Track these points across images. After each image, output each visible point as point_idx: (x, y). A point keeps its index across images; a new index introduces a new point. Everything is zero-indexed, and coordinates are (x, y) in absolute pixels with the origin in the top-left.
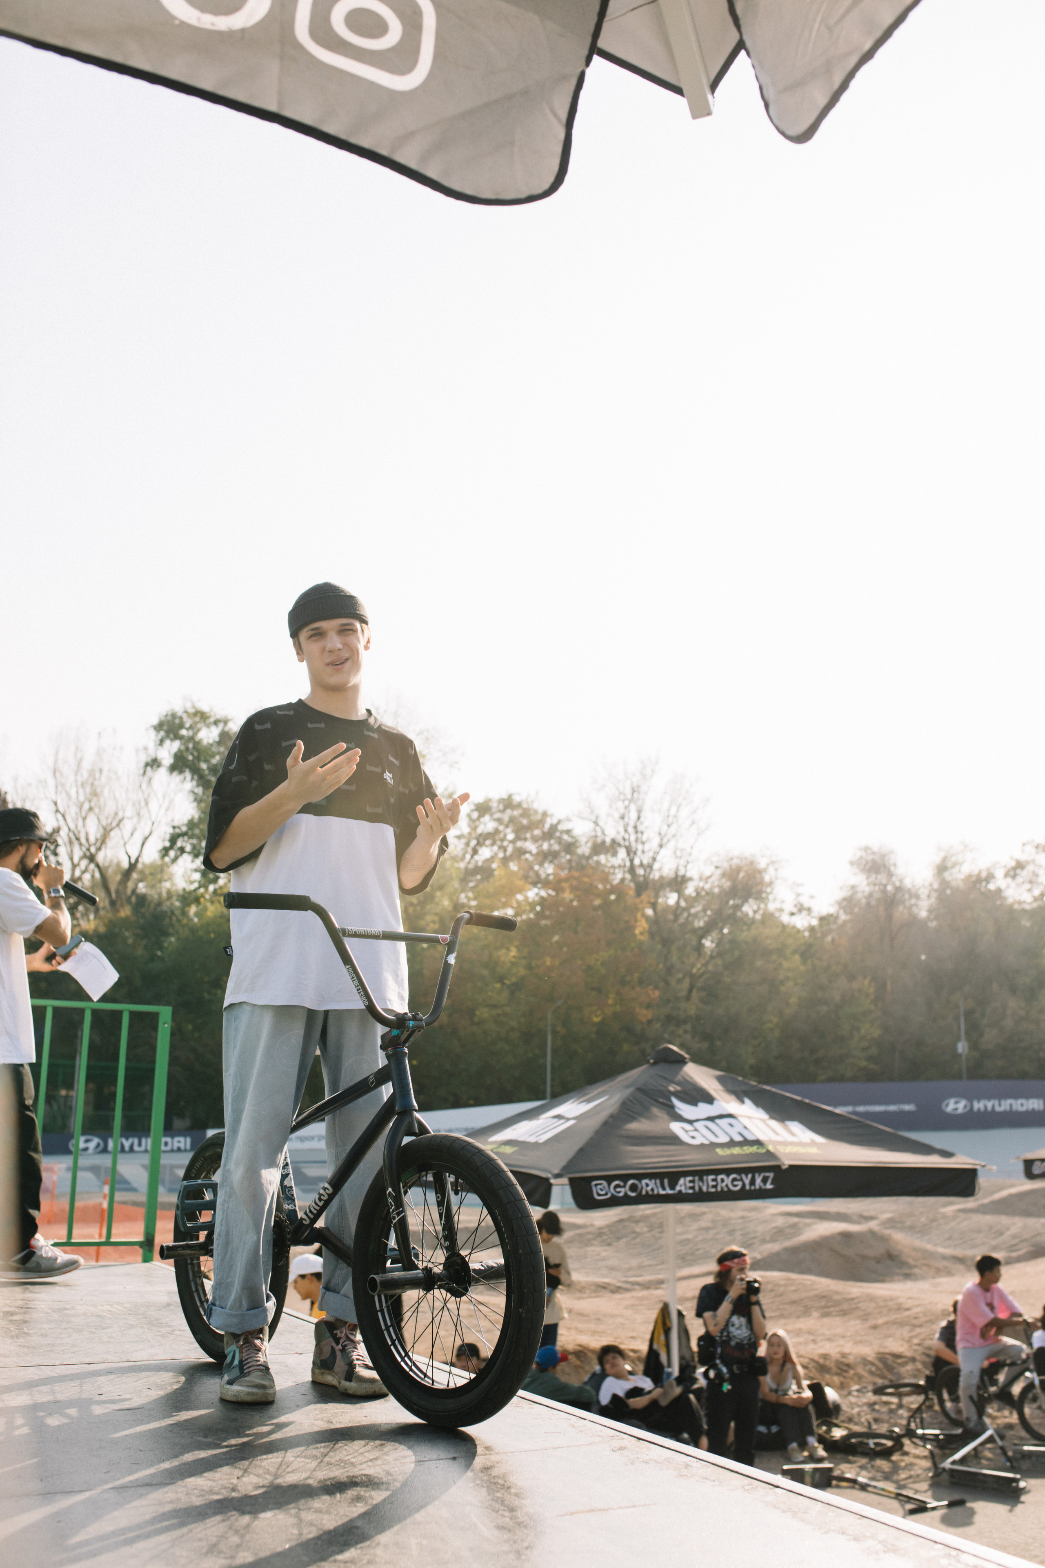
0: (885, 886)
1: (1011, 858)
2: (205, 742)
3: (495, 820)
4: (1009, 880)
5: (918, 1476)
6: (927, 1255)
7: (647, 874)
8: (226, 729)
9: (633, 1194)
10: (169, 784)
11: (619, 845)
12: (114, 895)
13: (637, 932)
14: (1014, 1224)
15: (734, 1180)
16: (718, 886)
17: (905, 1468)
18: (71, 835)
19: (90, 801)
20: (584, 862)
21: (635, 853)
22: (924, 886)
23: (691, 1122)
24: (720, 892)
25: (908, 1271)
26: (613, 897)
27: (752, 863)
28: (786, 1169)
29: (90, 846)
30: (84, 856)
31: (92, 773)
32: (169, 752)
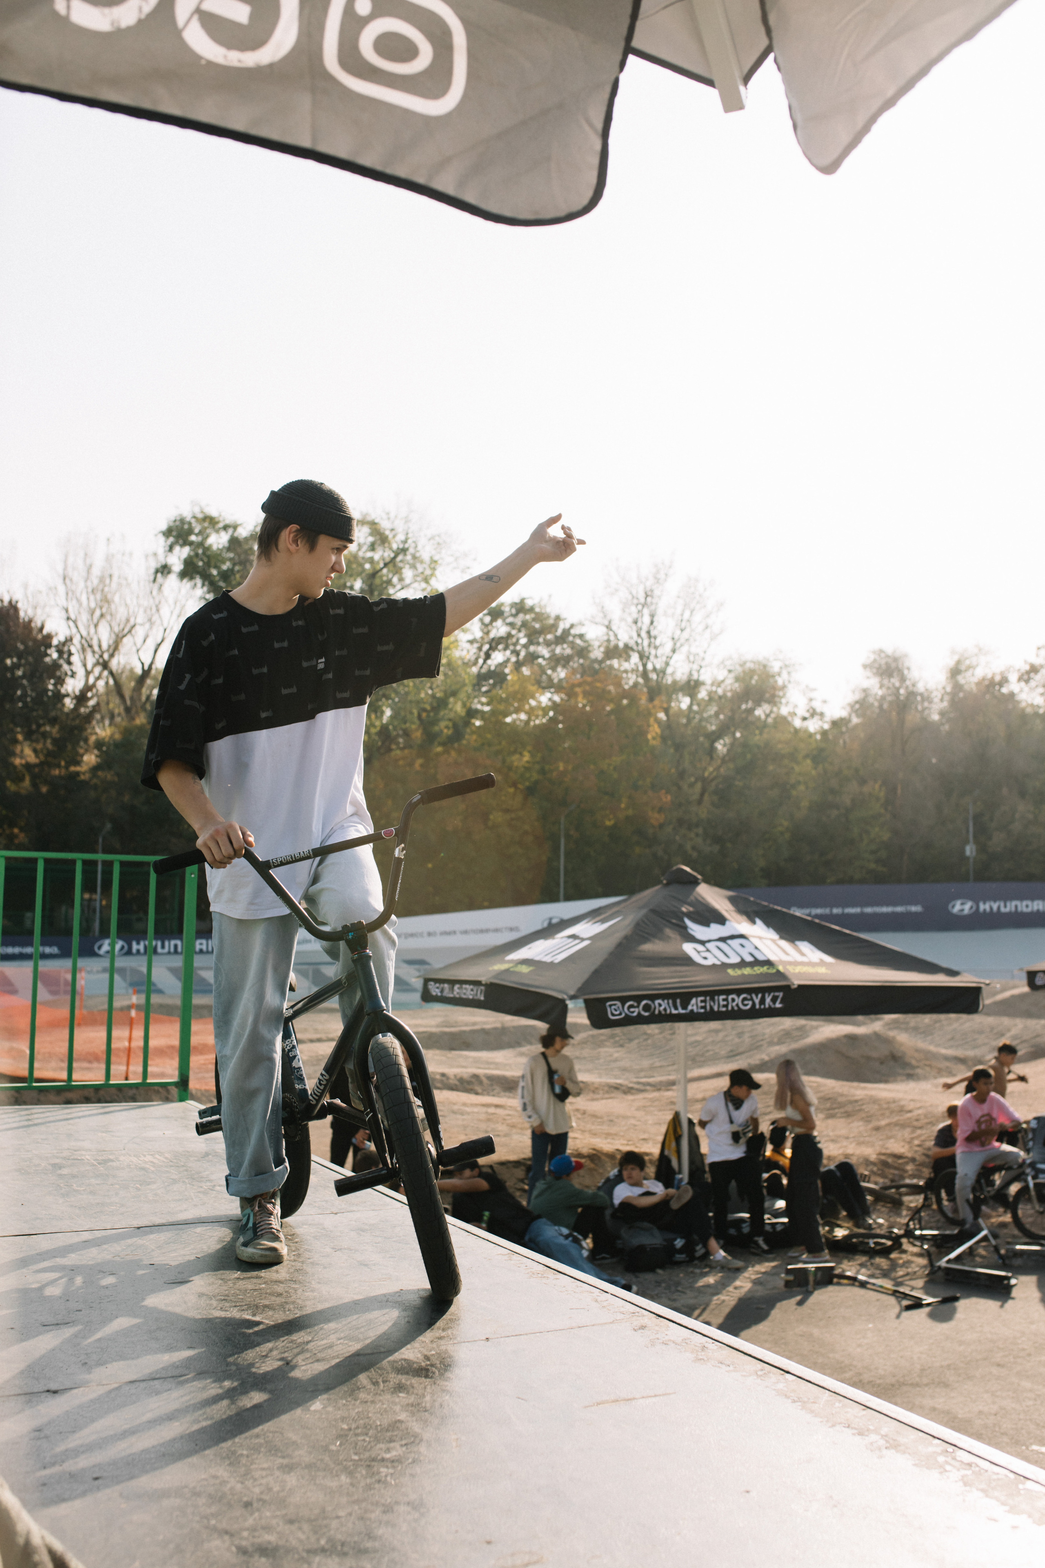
0: (898, 689)
1: (1026, 662)
2: (215, 547)
3: (507, 624)
4: (1023, 684)
5: (915, 1273)
6: (929, 1056)
7: (660, 679)
8: (236, 535)
9: (646, 1014)
10: (180, 591)
11: (632, 649)
12: (128, 702)
13: (649, 737)
14: (1015, 1025)
15: (744, 999)
16: (731, 690)
17: (903, 1266)
18: (84, 642)
19: (101, 608)
20: (596, 666)
21: (648, 658)
22: (937, 689)
23: (703, 943)
24: (733, 696)
25: (911, 1072)
26: (625, 702)
27: (765, 666)
28: (795, 989)
29: (103, 653)
30: (97, 663)
31: (102, 580)
32: (179, 558)
